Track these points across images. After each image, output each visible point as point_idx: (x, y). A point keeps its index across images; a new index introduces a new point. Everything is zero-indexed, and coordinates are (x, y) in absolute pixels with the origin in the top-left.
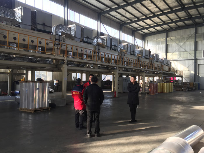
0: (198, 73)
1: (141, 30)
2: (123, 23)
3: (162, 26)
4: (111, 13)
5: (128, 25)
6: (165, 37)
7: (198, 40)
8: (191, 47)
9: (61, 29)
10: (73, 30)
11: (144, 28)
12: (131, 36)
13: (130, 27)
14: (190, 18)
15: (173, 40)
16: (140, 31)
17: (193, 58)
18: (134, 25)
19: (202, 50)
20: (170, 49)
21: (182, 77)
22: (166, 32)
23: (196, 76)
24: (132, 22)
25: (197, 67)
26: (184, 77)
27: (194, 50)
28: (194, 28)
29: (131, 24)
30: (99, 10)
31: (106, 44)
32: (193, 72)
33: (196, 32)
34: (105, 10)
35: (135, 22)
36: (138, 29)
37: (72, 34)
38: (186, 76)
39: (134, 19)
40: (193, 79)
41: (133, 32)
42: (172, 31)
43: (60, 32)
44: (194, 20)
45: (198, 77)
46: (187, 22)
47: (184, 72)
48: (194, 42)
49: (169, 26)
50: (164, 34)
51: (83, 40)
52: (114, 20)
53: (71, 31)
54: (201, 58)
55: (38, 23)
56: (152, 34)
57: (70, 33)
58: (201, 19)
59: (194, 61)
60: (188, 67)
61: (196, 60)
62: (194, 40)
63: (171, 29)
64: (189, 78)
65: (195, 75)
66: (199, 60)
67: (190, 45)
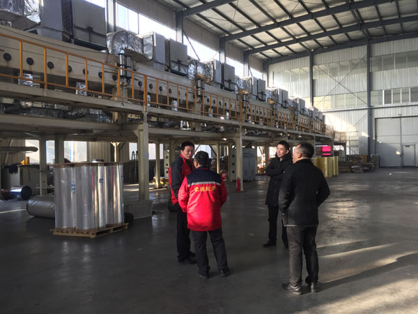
0: (376, 137)
1: (260, 50)
2: (227, 35)
3: (303, 43)
4: (204, 13)
5: (236, 41)
6: (309, 65)
7: (373, 69)
8: (361, 84)
9: (123, 42)
10: (148, 44)
11: (267, 47)
12: (241, 62)
13: (241, 44)
14: (361, 25)
15: (324, 72)
16: (258, 54)
17: (366, 106)
18: (249, 39)
19: (382, 90)
20: (318, 89)
21: (344, 144)
22: (311, 54)
23: (371, 142)
24: (246, 33)
25: (372, 123)
26: (348, 144)
27: (366, 90)
28: (366, 47)
29: (243, 39)
30: (179, 5)
31: (214, 78)
32: (365, 135)
33: (369, 54)
34: (191, 7)
35: (252, 33)
36: (256, 47)
37: (147, 53)
38: (352, 143)
39: (249, 26)
40: (367, 147)
41: (246, 55)
42: (323, 52)
43: (122, 49)
44: (367, 30)
45: (375, 144)
46: (352, 34)
47: (347, 134)
48: (366, 74)
49: (316, 41)
50: (307, 59)
51: (169, 67)
52: (209, 28)
53: (145, 48)
54: (381, 106)
55: (77, 25)
56: (282, 58)
57: (143, 52)
58: (381, 27)
59: (366, 111)
60: (357, 124)
61: (371, 110)
62: (366, 69)
63: (321, 49)
64: (357, 146)
65: (370, 139)
66: (376, 110)
67: (359, 81)
